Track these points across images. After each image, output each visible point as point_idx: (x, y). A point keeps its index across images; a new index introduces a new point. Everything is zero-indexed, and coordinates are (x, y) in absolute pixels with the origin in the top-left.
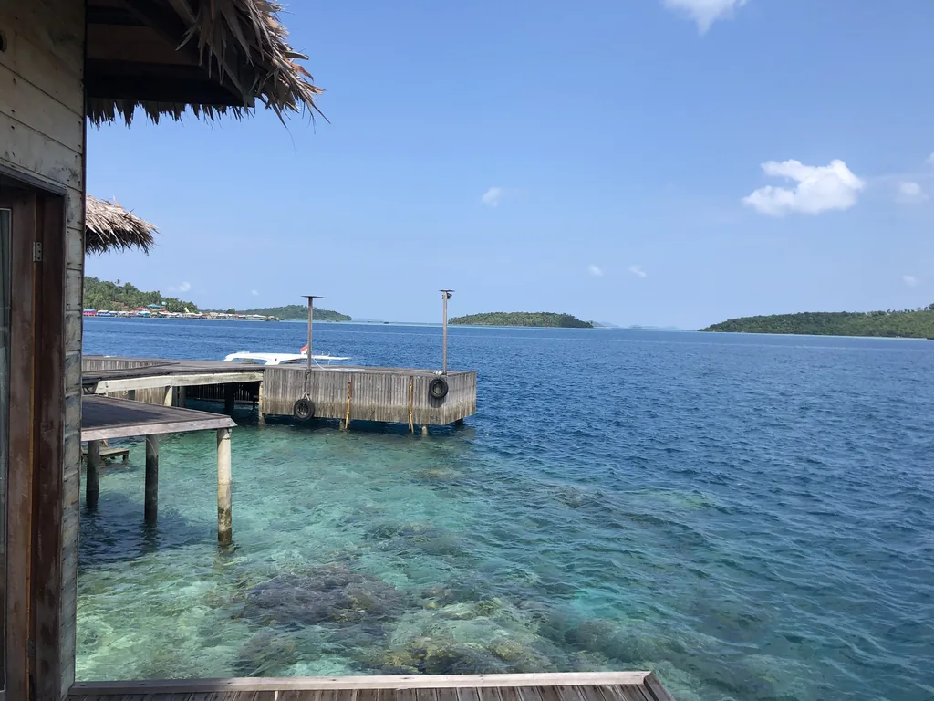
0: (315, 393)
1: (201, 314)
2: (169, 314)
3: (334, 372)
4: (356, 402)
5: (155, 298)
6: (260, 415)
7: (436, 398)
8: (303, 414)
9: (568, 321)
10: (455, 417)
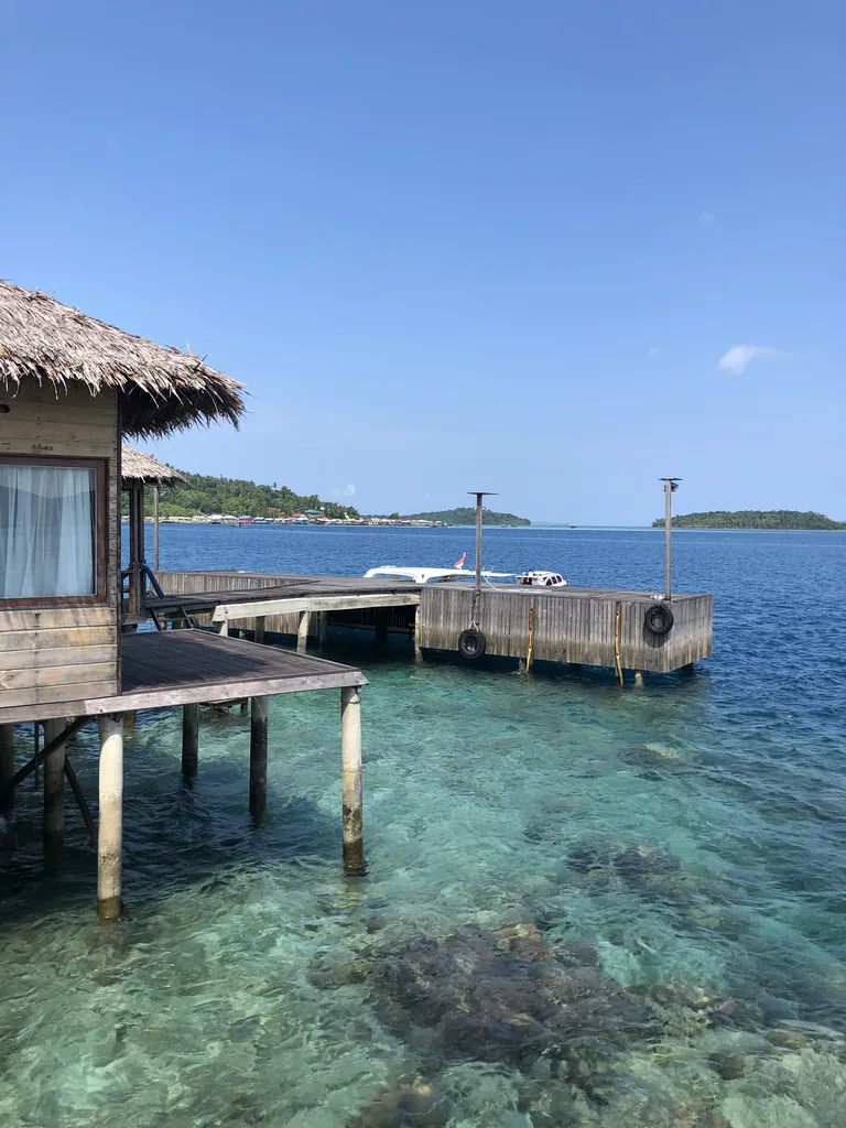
0: (485, 622)
1: (362, 520)
2: (329, 521)
3: (511, 594)
4: (541, 635)
5: (313, 502)
6: (417, 649)
7: (655, 634)
8: (471, 650)
9: (813, 521)
10: (684, 660)
